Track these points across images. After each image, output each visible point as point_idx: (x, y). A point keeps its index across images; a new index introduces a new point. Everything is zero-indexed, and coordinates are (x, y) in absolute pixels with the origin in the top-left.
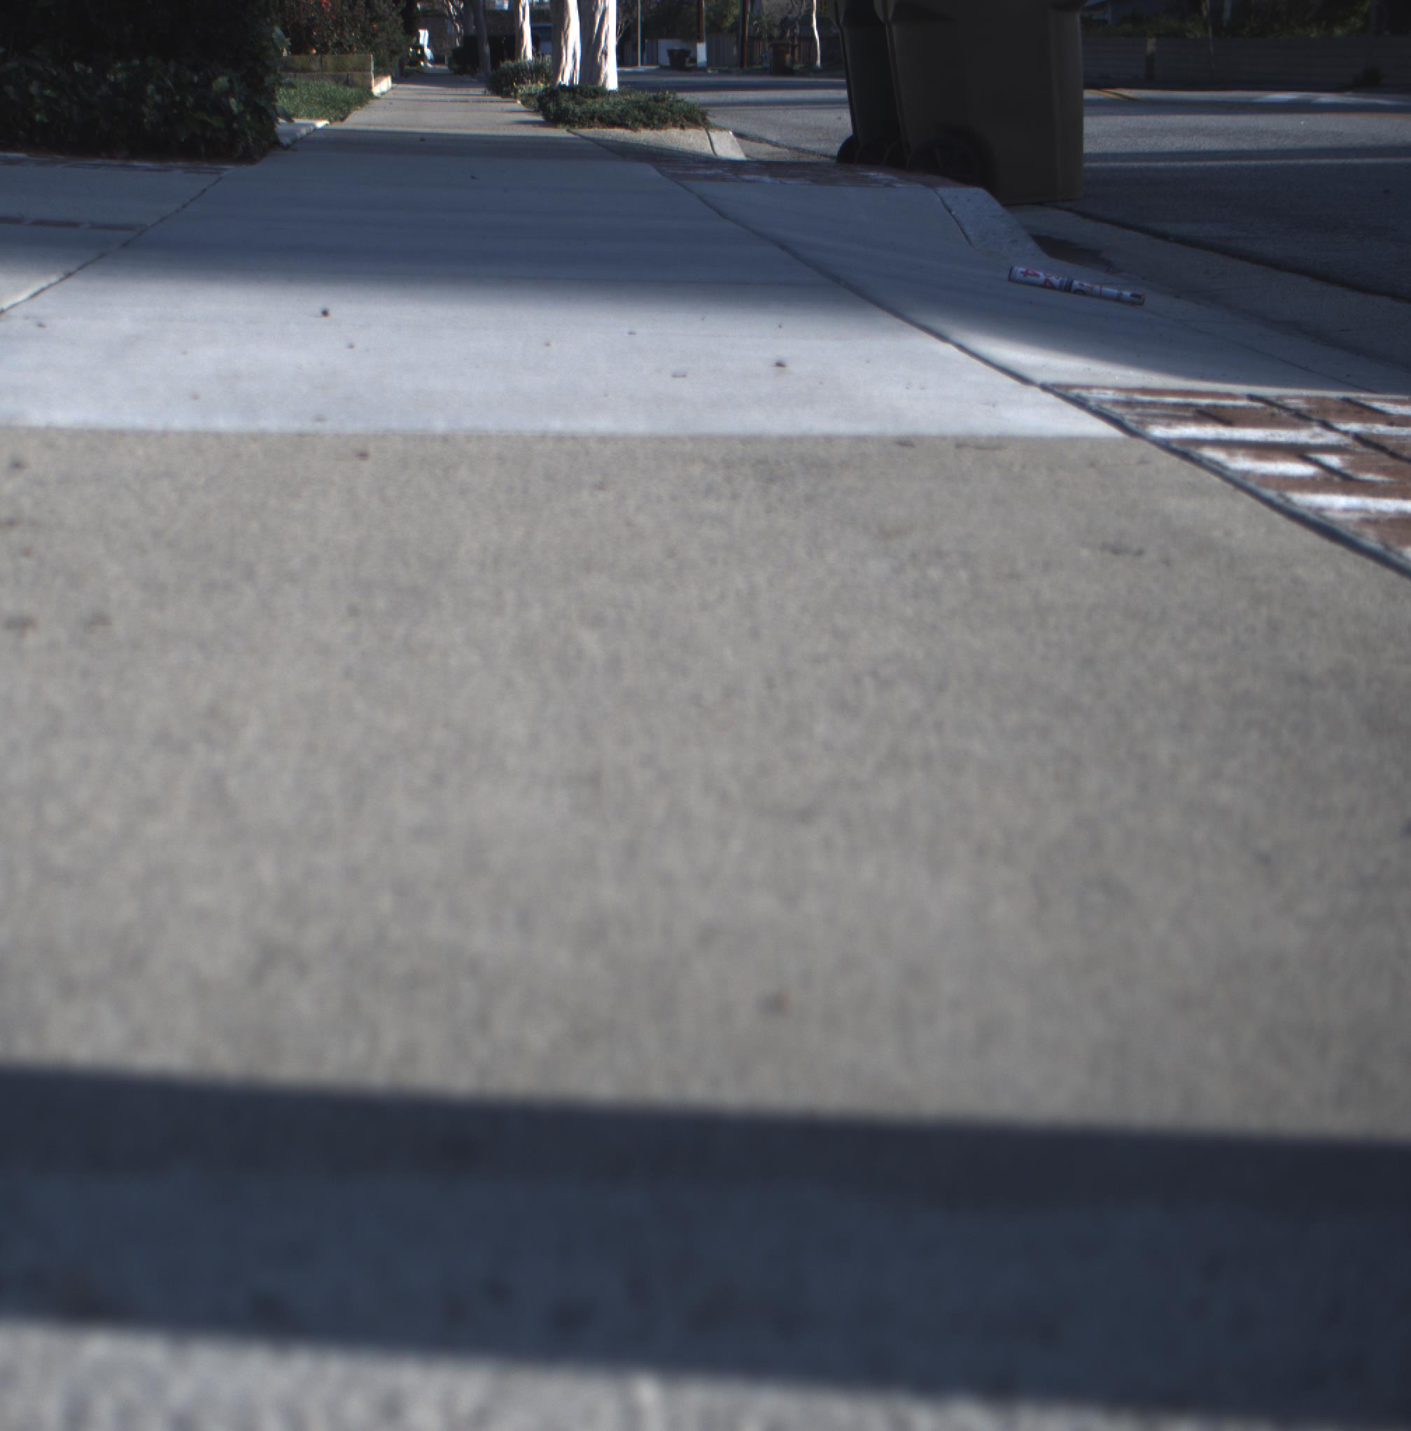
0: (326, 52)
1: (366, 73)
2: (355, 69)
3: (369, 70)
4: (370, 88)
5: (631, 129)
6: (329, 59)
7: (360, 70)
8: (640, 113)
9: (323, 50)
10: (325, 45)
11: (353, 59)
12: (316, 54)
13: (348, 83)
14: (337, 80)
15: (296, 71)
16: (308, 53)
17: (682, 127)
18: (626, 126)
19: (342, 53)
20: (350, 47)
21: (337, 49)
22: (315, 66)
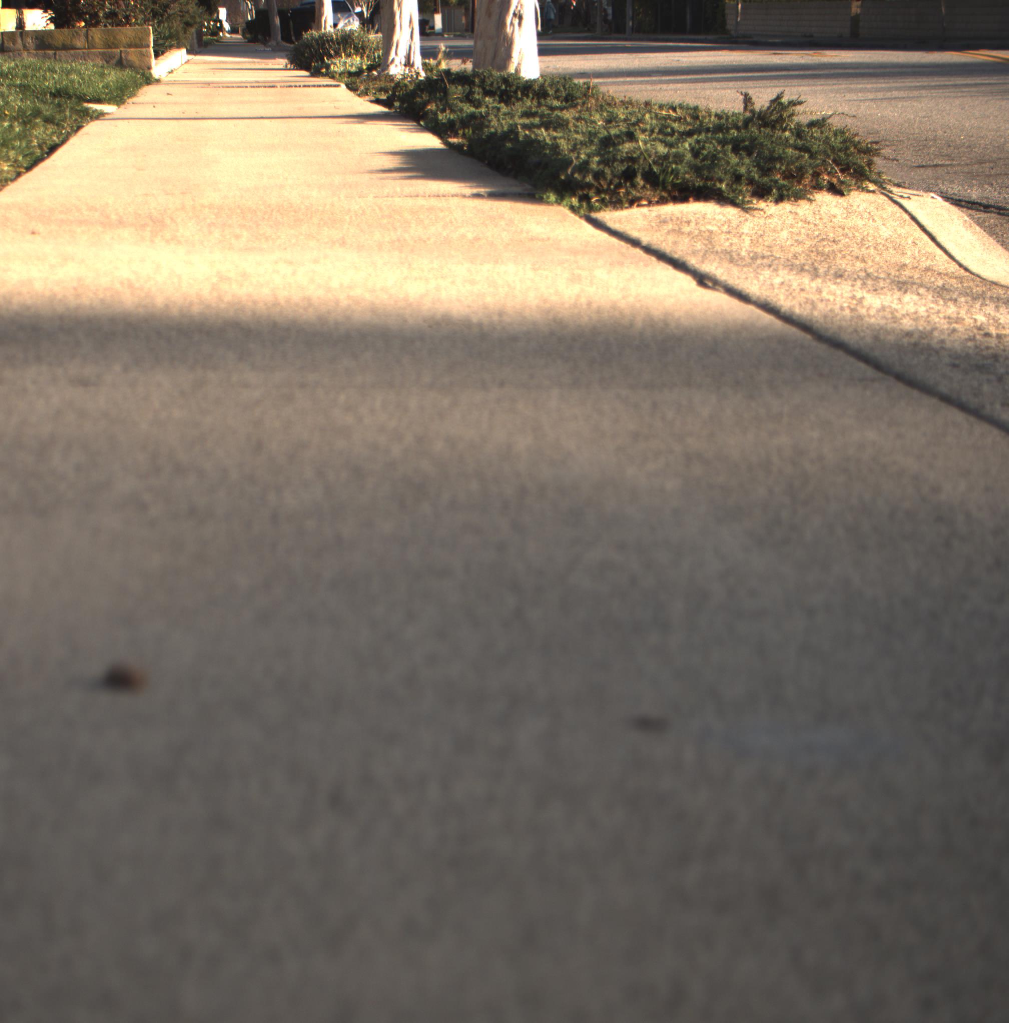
0: (96, 24)
1: (144, 50)
2: (130, 46)
3: (148, 46)
4: (150, 68)
5: (733, 203)
6: (97, 34)
7: (136, 46)
8: (741, 158)
9: (94, 21)
10: (95, 16)
11: (127, 33)
12: (83, 27)
13: (121, 64)
14: (107, 58)
15: (57, 49)
16: (74, 27)
17: (836, 190)
18: (721, 199)
19: (118, 25)
20: (127, 18)
21: (110, 21)
22: (80, 43)
